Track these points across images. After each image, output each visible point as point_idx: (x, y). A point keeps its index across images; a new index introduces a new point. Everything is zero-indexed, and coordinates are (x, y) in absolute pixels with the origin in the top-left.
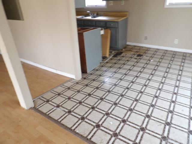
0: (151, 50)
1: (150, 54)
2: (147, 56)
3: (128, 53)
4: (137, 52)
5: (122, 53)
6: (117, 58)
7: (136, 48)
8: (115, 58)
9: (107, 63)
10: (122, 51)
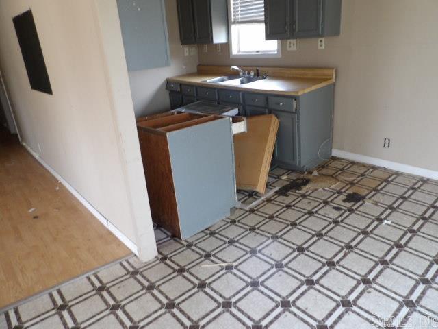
0: (398, 180)
1: (390, 194)
2: (376, 203)
3: (323, 184)
4: (352, 184)
5: (306, 182)
6: (284, 197)
7: (354, 169)
8: (281, 198)
9: (252, 211)
10: (310, 177)
